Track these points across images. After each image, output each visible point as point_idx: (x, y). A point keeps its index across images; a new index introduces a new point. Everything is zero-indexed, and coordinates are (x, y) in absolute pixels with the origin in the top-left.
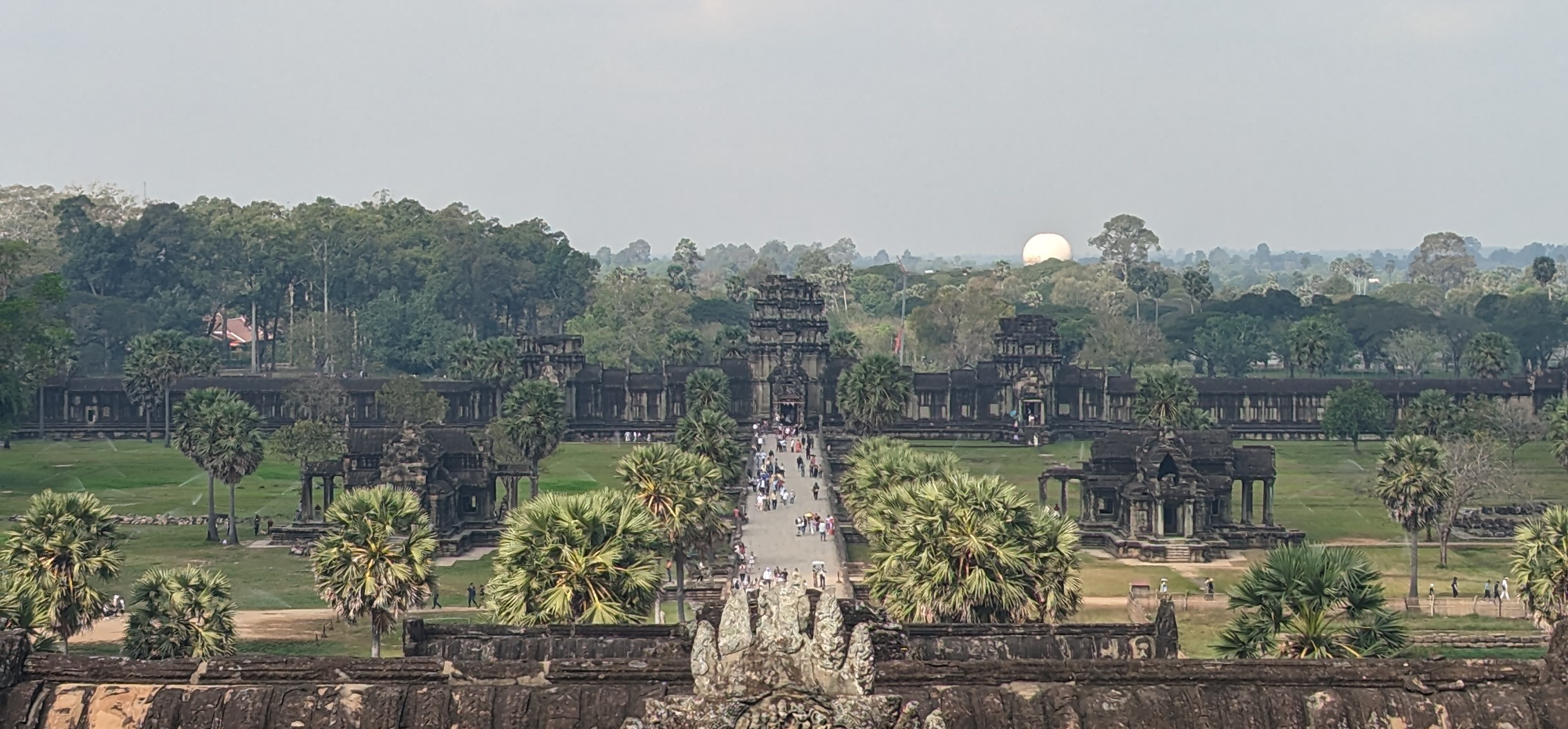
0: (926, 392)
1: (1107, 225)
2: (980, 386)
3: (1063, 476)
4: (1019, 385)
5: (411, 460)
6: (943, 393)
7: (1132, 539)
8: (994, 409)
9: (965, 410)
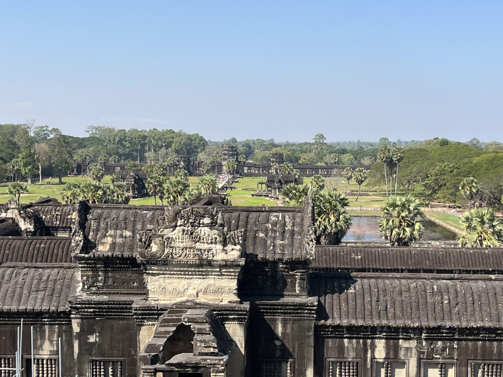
0: (257, 168)
1: (316, 136)
2: (268, 167)
3: (262, 183)
4: (275, 166)
5: (131, 179)
6: (260, 168)
7: (273, 196)
8: (270, 171)
9: (264, 172)
